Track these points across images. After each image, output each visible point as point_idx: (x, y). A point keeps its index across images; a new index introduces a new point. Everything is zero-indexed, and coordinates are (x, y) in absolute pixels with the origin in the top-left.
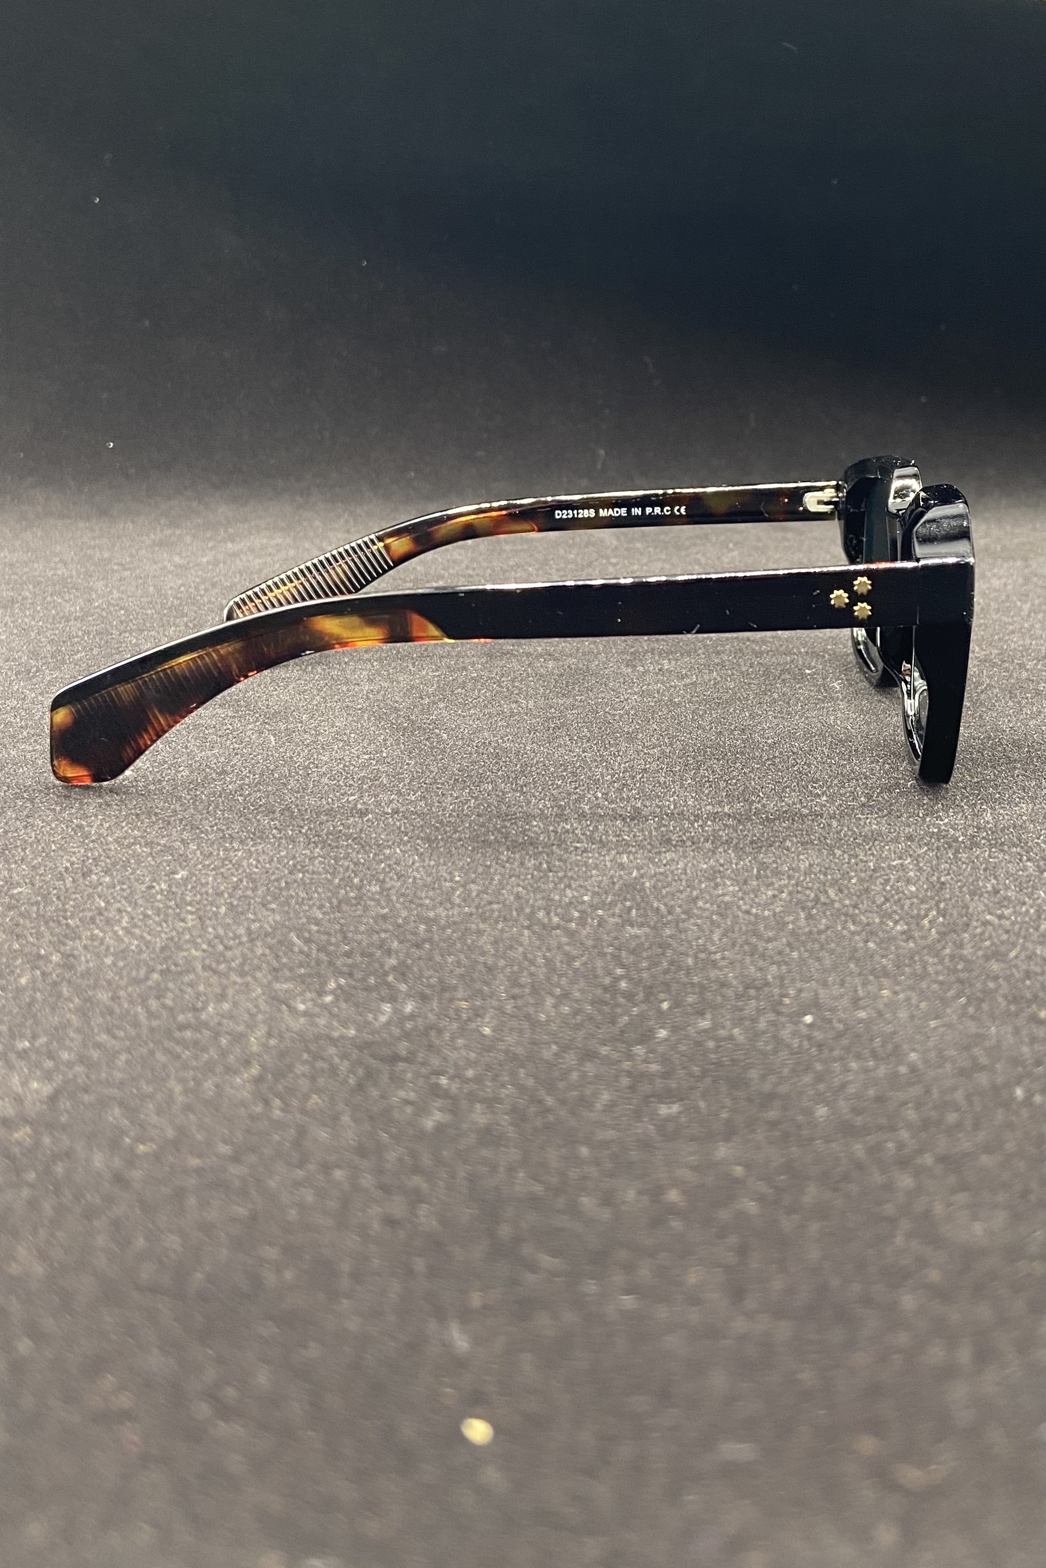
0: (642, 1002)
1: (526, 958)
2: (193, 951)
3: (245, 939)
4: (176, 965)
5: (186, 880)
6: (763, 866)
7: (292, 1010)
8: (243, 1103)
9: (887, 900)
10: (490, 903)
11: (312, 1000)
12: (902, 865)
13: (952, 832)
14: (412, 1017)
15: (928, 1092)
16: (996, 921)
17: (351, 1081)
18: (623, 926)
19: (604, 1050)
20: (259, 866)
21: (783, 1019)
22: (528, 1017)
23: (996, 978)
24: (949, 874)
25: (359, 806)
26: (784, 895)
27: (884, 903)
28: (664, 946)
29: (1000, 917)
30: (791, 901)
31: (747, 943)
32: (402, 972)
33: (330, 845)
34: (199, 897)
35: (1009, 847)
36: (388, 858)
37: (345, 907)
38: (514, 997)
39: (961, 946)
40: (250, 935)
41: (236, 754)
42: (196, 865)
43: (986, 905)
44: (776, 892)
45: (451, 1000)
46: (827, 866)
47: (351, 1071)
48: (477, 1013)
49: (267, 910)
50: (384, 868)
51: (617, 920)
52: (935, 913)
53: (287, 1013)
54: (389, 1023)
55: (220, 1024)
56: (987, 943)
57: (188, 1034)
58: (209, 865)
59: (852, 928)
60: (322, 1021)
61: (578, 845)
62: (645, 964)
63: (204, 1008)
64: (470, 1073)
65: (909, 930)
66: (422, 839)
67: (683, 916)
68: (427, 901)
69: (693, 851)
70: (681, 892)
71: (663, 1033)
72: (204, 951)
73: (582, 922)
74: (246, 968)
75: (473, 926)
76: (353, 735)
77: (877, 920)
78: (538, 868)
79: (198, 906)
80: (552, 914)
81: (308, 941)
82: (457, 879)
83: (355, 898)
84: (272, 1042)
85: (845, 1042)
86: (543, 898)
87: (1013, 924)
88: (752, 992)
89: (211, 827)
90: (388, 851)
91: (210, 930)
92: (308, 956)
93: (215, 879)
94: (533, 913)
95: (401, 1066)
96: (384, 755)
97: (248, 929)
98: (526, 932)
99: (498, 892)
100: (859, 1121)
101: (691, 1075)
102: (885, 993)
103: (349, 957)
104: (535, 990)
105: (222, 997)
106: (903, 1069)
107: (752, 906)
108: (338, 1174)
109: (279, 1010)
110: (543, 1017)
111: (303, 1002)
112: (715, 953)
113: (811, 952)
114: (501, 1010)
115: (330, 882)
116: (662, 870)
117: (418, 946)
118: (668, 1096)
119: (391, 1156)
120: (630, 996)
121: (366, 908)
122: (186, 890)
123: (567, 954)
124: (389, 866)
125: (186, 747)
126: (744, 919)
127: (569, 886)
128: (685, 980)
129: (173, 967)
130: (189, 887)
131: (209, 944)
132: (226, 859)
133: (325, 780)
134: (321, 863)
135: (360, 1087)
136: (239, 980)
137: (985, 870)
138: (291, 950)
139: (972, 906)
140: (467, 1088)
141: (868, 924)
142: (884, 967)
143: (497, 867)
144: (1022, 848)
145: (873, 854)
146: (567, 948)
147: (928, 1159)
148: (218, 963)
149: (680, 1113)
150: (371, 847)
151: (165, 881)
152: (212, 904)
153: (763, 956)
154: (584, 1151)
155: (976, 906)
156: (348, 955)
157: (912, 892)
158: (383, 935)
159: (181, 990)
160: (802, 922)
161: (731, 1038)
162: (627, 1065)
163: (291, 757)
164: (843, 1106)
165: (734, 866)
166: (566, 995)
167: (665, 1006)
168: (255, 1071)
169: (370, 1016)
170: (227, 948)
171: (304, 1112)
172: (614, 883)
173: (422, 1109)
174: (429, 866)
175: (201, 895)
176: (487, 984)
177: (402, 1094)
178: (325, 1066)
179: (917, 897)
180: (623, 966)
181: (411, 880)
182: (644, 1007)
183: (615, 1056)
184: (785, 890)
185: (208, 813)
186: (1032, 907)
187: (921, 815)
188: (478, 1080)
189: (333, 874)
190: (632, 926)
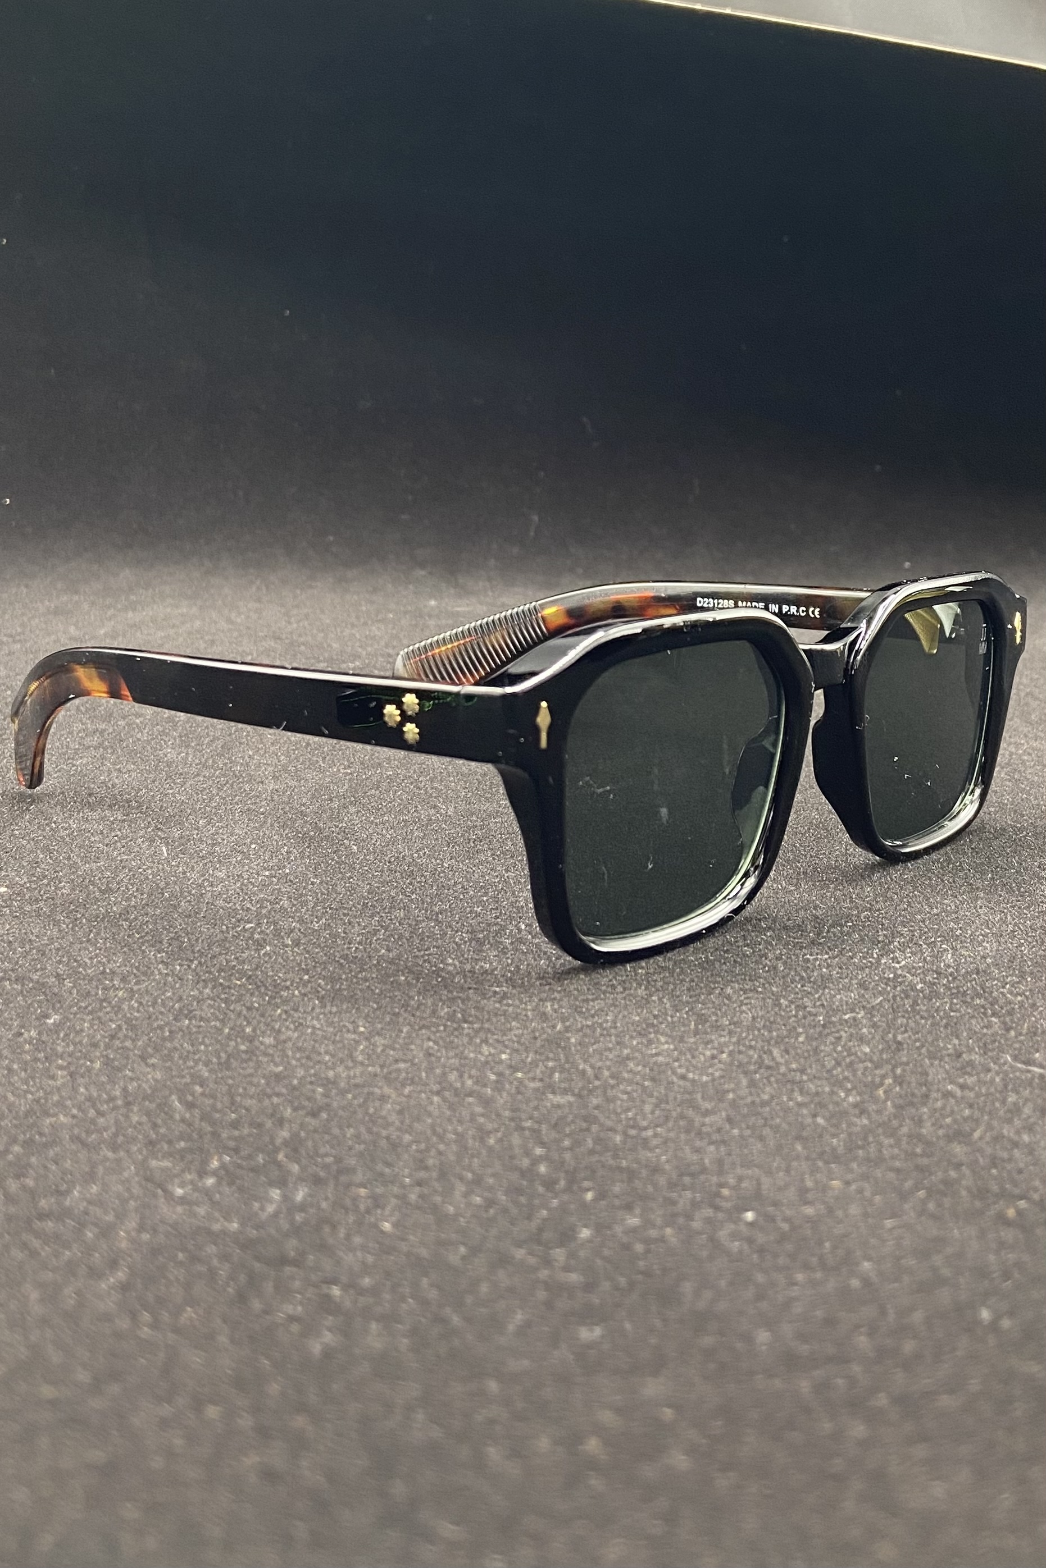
0: (564, 1191)
1: (434, 1132)
2: (62, 1118)
3: (120, 1102)
4: (41, 1134)
5: (58, 1026)
6: (702, 1019)
7: (169, 1195)
8: (107, 1317)
9: (838, 1064)
10: (397, 1061)
11: (192, 1182)
12: (855, 1019)
13: (909, 977)
14: (302, 1208)
15: (883, 1312)
16: (959, 1093)
17: (230, 1290)
18: (544, 1093)
19: (520, 1254)
20: (141, 1009)
21: (720, 1215)
22: (435, 1209)
23: (958, 1166)
24: (906, 1031)
25: (256, 936)
26: (724, 1056)
27: (834, 1068)
28: (590, 1119)
29: (962, 1087)
30: (731, 1064)
31: (682, 1116)
32: (294, 1146)
33: (221, 984)
34: (71, 1048)
35: (972, 998)
36: (285, 1001)
37: (234, 1064)
38: (419, 1183)
39: (919, 1122)
40: (126, 1097)
41: (124, 867)
42: (71, 1007)
43: (947, 1072)
44: (715, 1052)
45: (348, 1186)
46: (772, 1019)
47: (232, 1278)
48: (377, 1202)
49: (147, 1064)
50: (280, 1015)
51: (537, 1084)
52: (890, 1081)
53: (163, 1200)
54: (276, 1215)
55: (86, 1213)
56: (948, 1120)
57: (50, 1225)
58: (86, 1007)
59: (800, 1099)
60: (201, 1211)
61: (497, 989)
62: (567, 1143)
63: (68, 1192)
64: (367, 1281)
65: (863, 1102)
66: (324, 978)
67: (612, 1082)
68: (327, 1058)
69: (625, 998)
70: (610, 1050)
71: (585, 1233)
72: (74, 1117)
73: (498, 1086)
74: (120, 1139)
75: (377, 1090)
76: (253, 846)
77: (827, 1089)
78: (451, 1017)
79: (70, 1060)
80: (466, 1075)
81: (190, 1106)
82: (362, 1029)
83: (246, 1052)
84: (146, 1237)
85: (789, 1247)
86: (456, 1055)
87: (978, 1095)
88: (687, 1180)
89: (91, 958)
90: (286, 994)
91: (82, 1090)
92: (190, 1125)
93: (92, 1026)
94: (444, 1074)
95: (288, 1270)
96: (287, 871)
97: (125, 1090)
98: (436, 1099)
99: (405, 1047)
100: (804, 1349)
101: (617, 1288)
102: (836, 1183)
103: (236, 1128)
104: (443, 1175)
105: (90, 1177)
106: (855, 1283)
107: (688, 1070)
108: (212, 1412)
109: (155, 1196)
110: (451, 1209)
111: (182, 1185)
112: (646, 1129)
113: (753, 1128)
114: (403, 1198)
115: (220, 1030)
116: (589, 1023)
117: (314, 1114)
118: (589, 1315)
119: (274, 1388)
120: (550, 1184)
121: (259, 1065)
122: (58, 1039)
123: (480, 1128)
124: (286, 1012)
125: (69, 858)
126: (679, 1086)
127: (485, 1041)
128: (611, 1162)
129: (37, 1137)
130: (62, 1035)
131: (80, 1109)
132: (104, 1000)
133: (220, 903)
134: (210, 1006)
135: (242, 1298)
136: (110, 1154)
137: (946, 1027)
138: (171, 1117)
139: (931, 1071)
140: (362, 1301)
141: (817, 1094)
142: (834, 1149)
143: (406, 1015)
144: (986, 999)
145: (823, 1005)
146: (482, 1120)
147: (882, 1400)
148: (88, 1132)
149: (603, 1337)
150: (266, 988)
151: (35, 1027)
152: (85, 1058)
153: (699, 1133)
154: (493, 1386)
155: (936, 1073)
156: (235, 1125)
157: (866, 1054)
158: (275, 1100)
159: (45, 1167)
160: (744, 1092)
161: (662, 1239)
162: (544, 1274)
163: (184, 873)
164: (787, 1329)
165: (669, 1019)
166: (478, 1181)
167: (589, 1196)
168: (121, 1275)
169: (256, 1205)
170: (101, 1114)
171: (177, 1330)
172: (535, 1038)
173: (310, 1329)
174: (331, 1013)
175: (75, 1044)
176: (389, 1165)
177: (289, 1309)
178: (203, 1269)
179: (871, 1061)
180: (543, 1144)
181: (309, 1031)
182: (565, 1197)
183: (532, 1261)
184: (726, 1050)
185: (88, 941)
186: (997, 1073)
187: (875, 956)
188: (375, 1291)
189: (222, 1021)
190: (554, 1093)
